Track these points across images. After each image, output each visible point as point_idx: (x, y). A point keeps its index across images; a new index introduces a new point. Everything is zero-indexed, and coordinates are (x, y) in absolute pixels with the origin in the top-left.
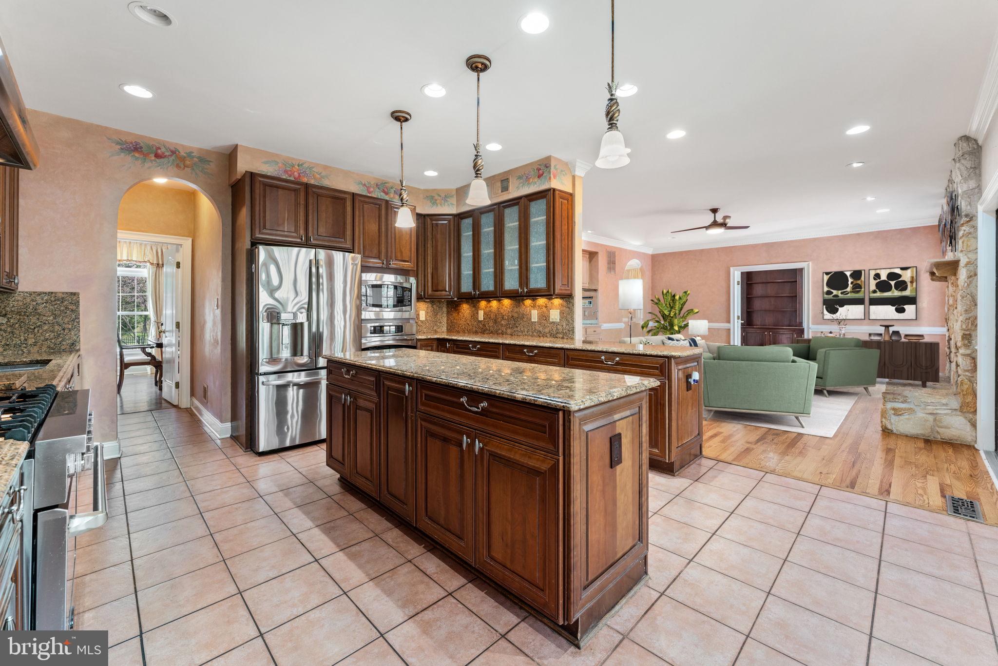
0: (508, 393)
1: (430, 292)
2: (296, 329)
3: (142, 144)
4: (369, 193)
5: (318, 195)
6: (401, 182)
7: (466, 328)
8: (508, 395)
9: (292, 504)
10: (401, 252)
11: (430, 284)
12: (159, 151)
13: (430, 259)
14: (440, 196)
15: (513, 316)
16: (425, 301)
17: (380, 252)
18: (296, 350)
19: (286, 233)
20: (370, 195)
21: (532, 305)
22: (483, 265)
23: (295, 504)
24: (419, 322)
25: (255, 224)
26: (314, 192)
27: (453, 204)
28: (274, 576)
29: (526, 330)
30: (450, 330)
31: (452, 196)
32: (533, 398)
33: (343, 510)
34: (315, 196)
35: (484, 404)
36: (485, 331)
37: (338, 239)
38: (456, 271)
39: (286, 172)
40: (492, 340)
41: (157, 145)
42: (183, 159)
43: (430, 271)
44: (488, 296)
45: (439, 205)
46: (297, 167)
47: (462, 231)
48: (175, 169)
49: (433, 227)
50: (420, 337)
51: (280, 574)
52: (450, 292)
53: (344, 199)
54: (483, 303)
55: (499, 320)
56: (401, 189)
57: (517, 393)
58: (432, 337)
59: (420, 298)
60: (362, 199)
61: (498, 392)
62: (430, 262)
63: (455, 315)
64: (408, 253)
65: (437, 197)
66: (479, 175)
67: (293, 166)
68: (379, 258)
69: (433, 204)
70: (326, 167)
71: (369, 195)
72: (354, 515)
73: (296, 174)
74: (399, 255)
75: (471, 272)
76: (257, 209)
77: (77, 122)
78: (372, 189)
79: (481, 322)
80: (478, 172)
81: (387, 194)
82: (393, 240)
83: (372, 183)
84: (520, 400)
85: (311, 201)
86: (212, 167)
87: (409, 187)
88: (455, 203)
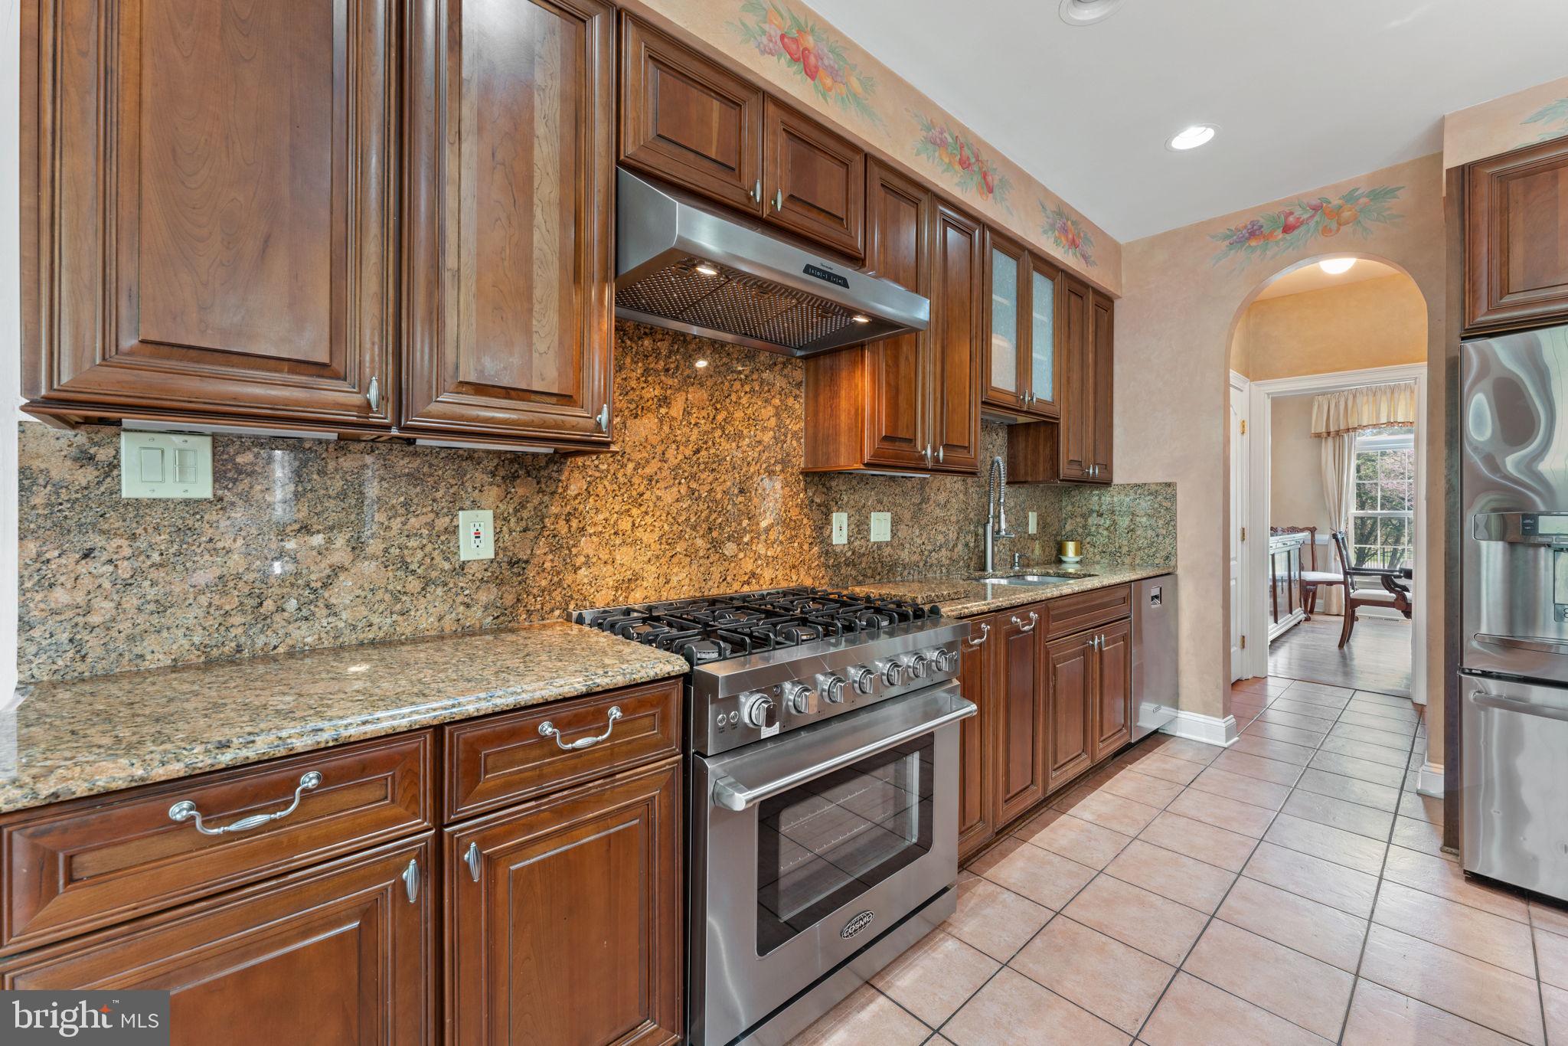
3: (1263, 221)
12: (1291, 219)
41: (1288, 209)
42: (1335, 214)
48: (1322, 238)
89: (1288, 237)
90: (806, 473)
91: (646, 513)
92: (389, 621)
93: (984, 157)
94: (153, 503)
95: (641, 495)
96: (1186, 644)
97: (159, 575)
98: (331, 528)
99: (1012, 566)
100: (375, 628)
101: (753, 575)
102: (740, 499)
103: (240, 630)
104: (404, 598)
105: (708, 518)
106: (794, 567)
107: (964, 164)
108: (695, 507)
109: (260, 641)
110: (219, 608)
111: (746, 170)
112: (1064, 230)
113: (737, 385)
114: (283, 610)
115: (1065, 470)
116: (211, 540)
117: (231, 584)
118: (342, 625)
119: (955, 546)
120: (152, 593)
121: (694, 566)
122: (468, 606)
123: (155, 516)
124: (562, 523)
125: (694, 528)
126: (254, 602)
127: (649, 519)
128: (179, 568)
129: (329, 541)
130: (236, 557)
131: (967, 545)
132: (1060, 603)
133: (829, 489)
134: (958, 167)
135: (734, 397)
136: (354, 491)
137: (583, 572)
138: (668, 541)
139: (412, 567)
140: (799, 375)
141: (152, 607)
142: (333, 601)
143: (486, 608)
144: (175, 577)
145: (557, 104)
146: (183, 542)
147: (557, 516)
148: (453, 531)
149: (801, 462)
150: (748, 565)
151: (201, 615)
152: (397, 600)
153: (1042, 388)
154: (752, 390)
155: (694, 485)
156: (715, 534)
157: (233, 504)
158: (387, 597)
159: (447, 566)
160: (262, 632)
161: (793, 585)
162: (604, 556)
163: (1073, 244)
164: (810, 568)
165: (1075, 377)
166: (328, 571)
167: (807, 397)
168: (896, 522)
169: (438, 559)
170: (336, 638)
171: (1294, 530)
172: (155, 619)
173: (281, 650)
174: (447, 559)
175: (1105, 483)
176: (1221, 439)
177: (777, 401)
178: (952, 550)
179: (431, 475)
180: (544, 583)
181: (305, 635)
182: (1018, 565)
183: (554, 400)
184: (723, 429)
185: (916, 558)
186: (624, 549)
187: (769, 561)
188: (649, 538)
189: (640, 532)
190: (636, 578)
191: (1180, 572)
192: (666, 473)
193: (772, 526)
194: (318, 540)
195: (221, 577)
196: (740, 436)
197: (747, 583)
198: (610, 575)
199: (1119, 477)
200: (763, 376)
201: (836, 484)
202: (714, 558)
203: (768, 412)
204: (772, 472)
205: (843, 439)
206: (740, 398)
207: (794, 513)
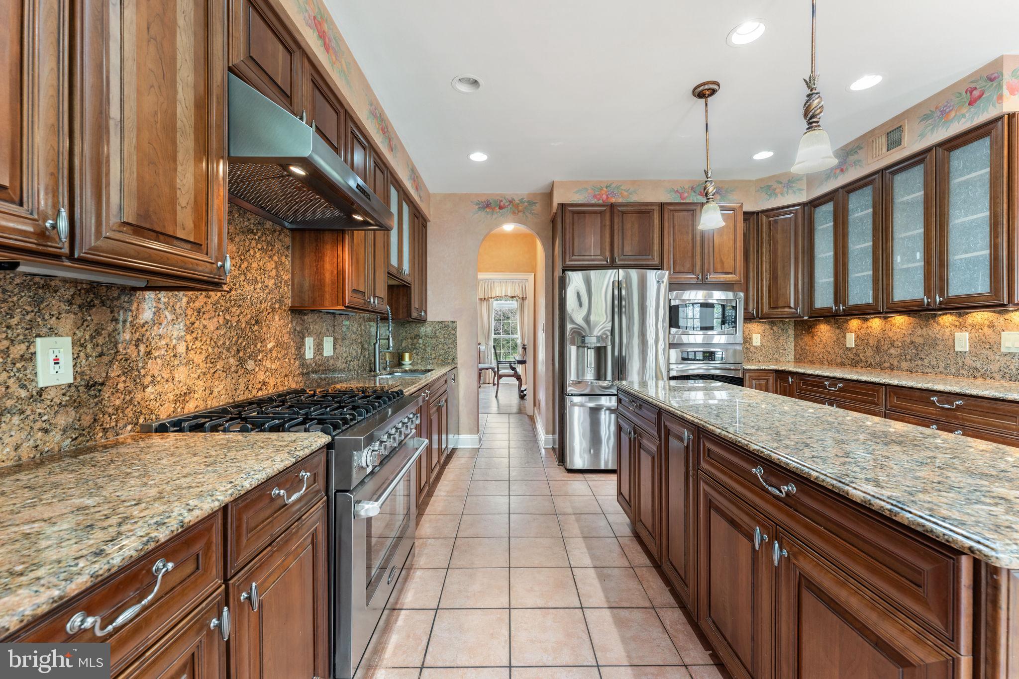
0: (834, 482)
1: (766, 309)
2: (600, 352)
3: (491, 201)
4: (683, 199)
5: (623, 213)
6: (706, 173)
7: (825, 357)
8: (833, 485)
9: (579, 532)
10: (722, 263)
11: (766, 300)
12: (502, 203)
13: (765, 268)
14: (781, 183)
15: (912, 342)
16: (760, 322)
17: (694, 265)
18: (600, 374)
19: (593, 257)
20: (684, 201)
21: (957, 323)
22: (851, 266)
23: (582, 533)
24: (752, 348)
25: (565, 253)
26: (619, 211)
27: (801, 190)
28: (540, 606)
29: (942, 365)
30: (798, 360)
31: (800, 179)
32: (889, 507)
33: (625, 558)
34: (620, 214)
35: (792, 488)
36: (857, 362)
37: (645, 257)
38: (806, 280)
39: (595, 196)
40: (864, 378)
41: (500, 199)
42: (517, 206)
43: (765, 283)
44: (863, 312)
45: (779, 195)
46: (605, 189)
47: (816, 225)
48: (513, 217)
49: (770, 226)
50: (749, 367)
51: (546, 606)
52: (796, 308)
53: (651, 212)
54: (855, 323)
55: (885, 347)
56: (706, 182)
57: (854, 485)
58: (767, 368)
59: (749, 318)
60: (672, 207)
61: (814, 474)
62: (766, 271)
63: (807, 339)
64: (732, 263)
65: (775, 185)
66: (815, 124)
67: (601, 189)
68: (693, 272)
69: (771, 195)
70: (634, 182)
71: (682, 201)
72: (635, 569)
73: (604, 197)
74: (718, 266)
75: (832, 279)
76: (567, 237)
77: (455, 195)
78: (686, 194)
79: (850, 349)
80: (812, 120)
82: (711, 249)
83: (687, 187)
84: (859, 501)
85: (616, 221)
86: (538, 208)
87: (735, 181)
88: (805, 187)
89: (501, 211)
90: (292, 310)
91: (196, 338)
95: (193, 324)
96: (461, 401)
101: (264, 383)
102: (256, 328)
105: (237, 341)
106: (286, 376)
107: (383, 131)
108: (228, 334)
113: (254, 243)
115: (413, 313)
119: (360, 357)
121: (228, 379)
122: (46, 431)
124: (132, 347)
125: (228, 350)
127: (198, 344)
133: (303, 321)
134: (381, 132)
135: (252, 252)
137: (150, 390)
138: (211, 360)
140: (288, 241)
143: (64, 431)
147: (128, 342)
148: (30, 358)
149: (289, 302)
150: (261, 377)
153: (406, 267)
154: (262, 248)
155: (228, 317)
156: (241, 354)
159: (23, 394)
161: (285, 388)
162: (166, 376)
163: (417, 189)
164: (294, 376)
165: (416, 262)
167: (293, 257)
168: (335, 343)
169: (14, 387)
174: (23, 387)
175: (425, 320)
177: (276, 258)
178: (359, 360)
180: (118, 402)
183: (189, 246)
184: (245, 275)
186: (181, 368)
187: (273, 373)
188: (199, 359)
189: (191, 355)
190: (190, 391)
191: (459, 365)
192: (209, 307)
193: (274, 347)
196: (255, 281)
197: (261, 389)
198: (170, 391)
199: (430, 318)
200: (269, 238)
201: (308, 318)
202: (240, 372)
203: (271, 265)
204: (274, 309)
205: (328, 289)
206: (255, 253)
207: (286, 338)
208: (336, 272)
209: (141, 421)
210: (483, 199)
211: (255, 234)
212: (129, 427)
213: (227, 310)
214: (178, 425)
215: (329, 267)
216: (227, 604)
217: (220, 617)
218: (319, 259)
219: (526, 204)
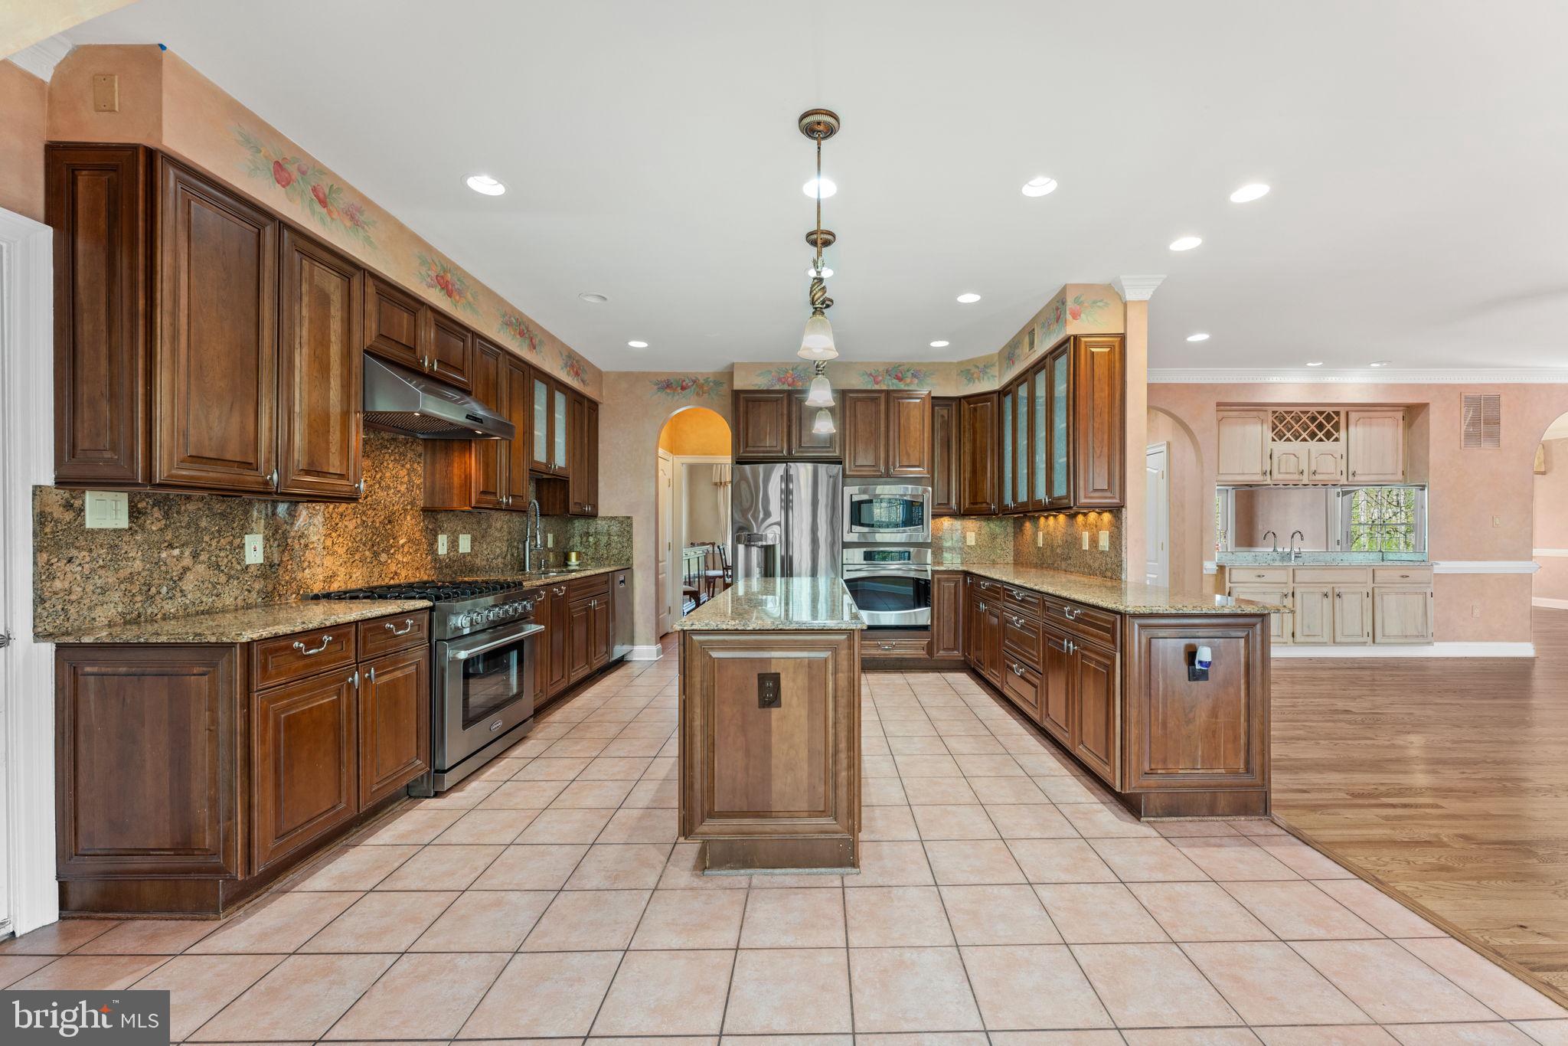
1: (968, 505)
2: (768, 551)
3: (672, 381)
4: (877, 383)
7: (1029, 558)
10: (908, 455)
11: (967, 495)
12: (684, 383)
13: (966, 459)
14: (978, 368)
15: (1067, 541)
16: (974, 519)
19: (767, 449)
22: (1019, 463)
24: (967, 548)
25: (739, 444)
26: (798, 399)
27: (994, 376)
29: (1078, 564)
30: (1016, 561)
31: (993, 365)
36: (1043, 563)
38: (999, 474)
39: (780, 380)
41: (683, 378)
42: (701, 387)
43: (967, 475)
44: (1024, 510)
45: (976, 381)
46: (792, 372)
47: (1006, 415)
48: (696, 398)
49: (970, 413)
52: (991, 504)
54: (1042, 521)
55: (1055, 549)
60: (854, 395)
62: (967, 464)
63: (1020, 538)
64: (919, 453)
65: (974, 370)
67: (787, 372)
68: (877, 465)
69: (969, 380)
73: (790, 380)
74: (904, 459)
75: (1011, 474)
76: (741, 427)
77: (632, 373)
78: (880, 378)
79: (1039, 549)
81: (900, 379)
82: (896, 440)
86: (724, 389)
87: (934, 363)
88: (997, 374)
89: (683, 392)
90: (424, 510)
91: (340, 535)
92: (211, 600)
93: (531, 328)
94: (101, 530)
95: (337, 524)
96: (638, 608)
97: (101, 572)
98: (183, 545)
99: (539, 569)
100: (204, 604)
101: (396, 573)
102: (389, 526)
103: (140, 604)
104: (218, 586)
105: (372, 538)
106: (418, 568)
107: (521, 334)
108: (365, 532)
109: (149, 611)
110: (130, 591)
111: (418, 348)
112: (572, 366)
113: (387, 456)
114: (160, 593)
115: (573, 509)
116: (126, 552)
117: (136, 578)
118: (188, 602)
119: (506, 555)
120: (99, 582)
121: (365, 568)
122: (249, 591)
123: (100, 539)
124: (296, 541)
125: (364, 545)
126: (145, 588)
127: (341, 539)
128: (112, 568)
129: (182, 553)
130: (138, 562)
131: (512, 555)
132: (576, 583)
133: (436, 520)
134: (518, 336)
135: (385, 464)
136: (193, 523)
137: (307, 571)
138: (352, 552)
139: (222, 568)
140: (420, 449)
141: (99, 590)
142: (184, 588)
143: (258, 593)
144: (109, 573)
145: (339, 324)
146: (113, 553)
147: (294, 538)
148: (242, 547)
149: (421, 503)
150: (393, 568)
151: (122, 595)
152: (215, 587)
153: (560, 460)
154: (395, 459)
155: (364, 518)
156: (375, 548)
157: (136, 531)
158: (210, 586)
159: (239, 568)
160: (150, 606)
161: (417, 580)
162: (318, 562)
163: (577, 374)
164: (426, 569)
165: (578, 452)
166: (181, 571)
167: (425, 463)
168: (473, 540)
169: (235, 563)
170: (185, 609)
171: (703, 544)
172: (101, 598)
173: (159, 616)
174: (239, 563)
175: (594, 516)
176: (654, 493)
177: (408, 466)
178: (504, 558)
179: (231, 514)
180: (287, 578)
181: (170, 607)
182: (542, 567)
183: (336, 477)
184: (380, 483)
185: (484, 563)
186: (328, 557)
187: (405, 565)
188: (341, 551)
189: (336, 548)
190: (334, 575)
191: (634, 567)
192: (350, 511)
193: (406, 543)
194: (176, 552)
195: (131, 574)
196: (389, 487)
197: (393, 578)
198: (320, 574)
199: (602, 512)
200: (401, 450)
201: (440, 516)
202: (375, 563)
203: (404, 472)
204: (405, 510)
205: (456, 491)
206: (388, 464)
207: (417, 535)
208: (463, 476)
209: (301, 592)
210: (664, 378)
211: (389, 449)
212: (294, 596)
213: (364, 513)
214: (328, 596)
215: (456, 471)
216: (357, 670)
217: (353, 677)
218: (449, 465)
219: (711, 384)
